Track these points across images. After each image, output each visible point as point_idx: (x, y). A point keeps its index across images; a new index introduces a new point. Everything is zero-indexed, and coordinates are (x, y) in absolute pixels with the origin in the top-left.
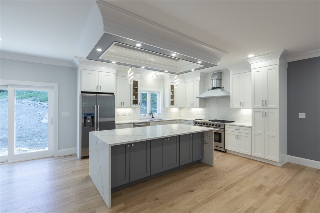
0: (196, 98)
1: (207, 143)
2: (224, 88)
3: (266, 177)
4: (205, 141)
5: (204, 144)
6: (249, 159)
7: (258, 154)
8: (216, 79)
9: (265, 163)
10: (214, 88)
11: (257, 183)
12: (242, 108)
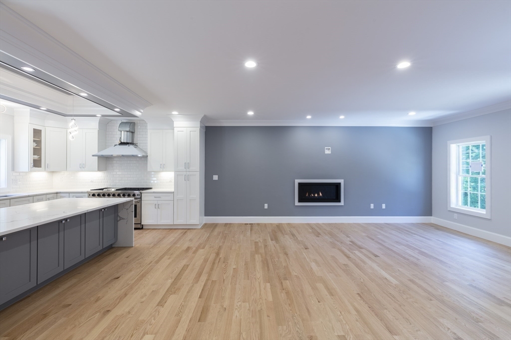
0: (93, 156)
1: (123, 219)
2: (138, 145)
3: (191, 240)
4: (120, 217)
5: (118, 221)
6: (171, 229)
7: (180, 221)
8: (127, 131)
9: (186, 230)
10: (122, 144)
11: (185, 247)
12: (163, 171)
